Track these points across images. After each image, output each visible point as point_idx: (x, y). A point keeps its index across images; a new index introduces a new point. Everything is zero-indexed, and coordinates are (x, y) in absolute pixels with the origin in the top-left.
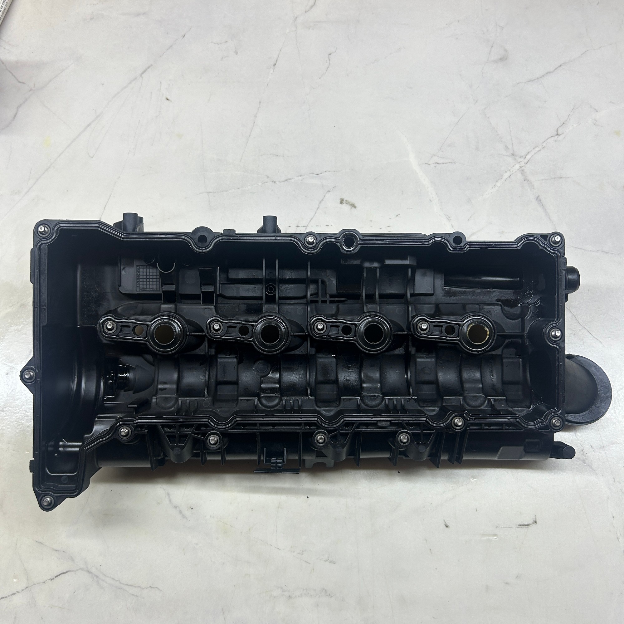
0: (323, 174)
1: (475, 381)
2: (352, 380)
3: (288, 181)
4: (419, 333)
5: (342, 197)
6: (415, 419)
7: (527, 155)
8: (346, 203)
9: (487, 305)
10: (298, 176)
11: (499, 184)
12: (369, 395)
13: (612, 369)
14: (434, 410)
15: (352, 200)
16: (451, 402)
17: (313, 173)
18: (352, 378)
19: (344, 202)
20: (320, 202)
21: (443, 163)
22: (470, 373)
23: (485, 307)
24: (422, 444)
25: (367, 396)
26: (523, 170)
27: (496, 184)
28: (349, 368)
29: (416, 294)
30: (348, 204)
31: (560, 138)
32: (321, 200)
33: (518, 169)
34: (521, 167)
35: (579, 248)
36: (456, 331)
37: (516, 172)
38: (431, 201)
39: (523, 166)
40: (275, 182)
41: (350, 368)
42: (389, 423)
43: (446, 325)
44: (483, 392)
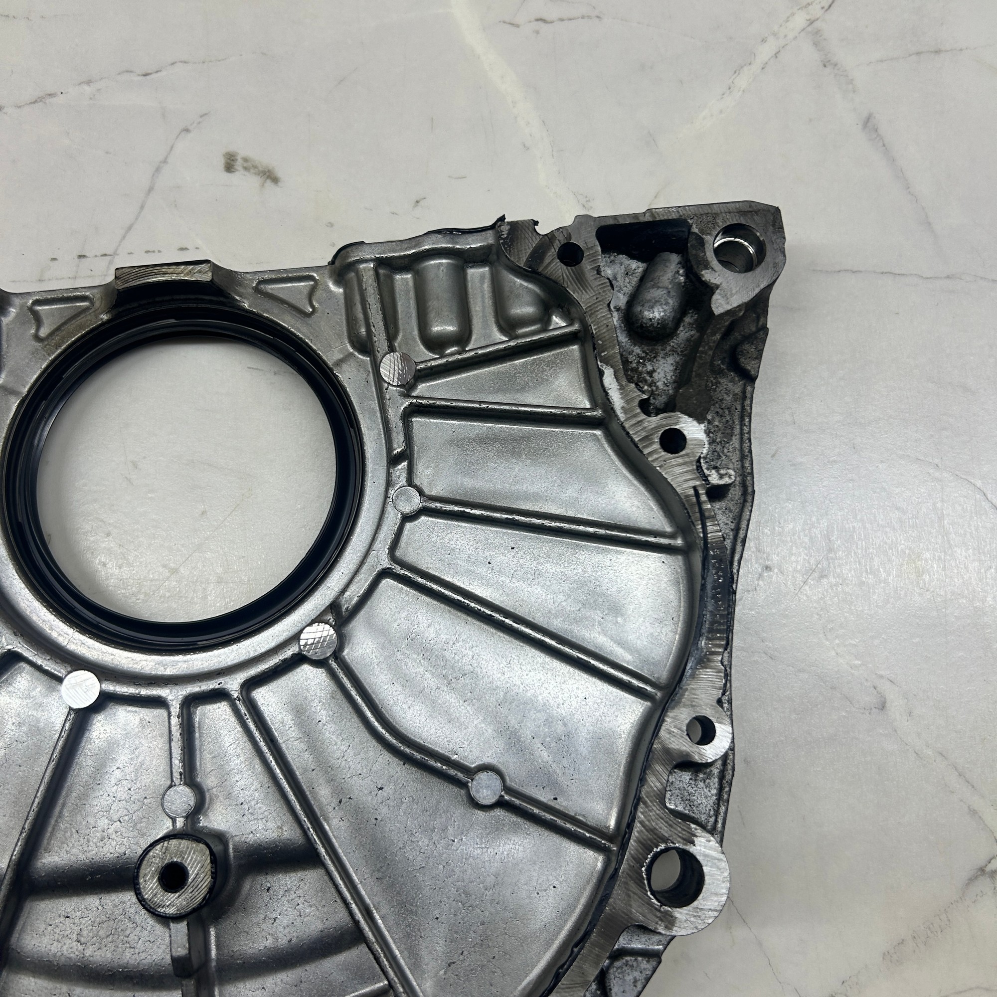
0: (163, 73)
3: (45, 103)
5: (232, 148)
8: (246, 168)
10: (79, 84)
11: (742, 81)
15: (264, 157)
17: (131, 72)
19: (239, 164)
20: (158, 170)
21: (562, 20)
26: (817, 32)
27: (733, 82)
30: (252, 171)
32: (161, 162)
33: (804, 29)
34: (811, 22)
37: (795, 38)
38: (526, 148)
39: (817, 20)
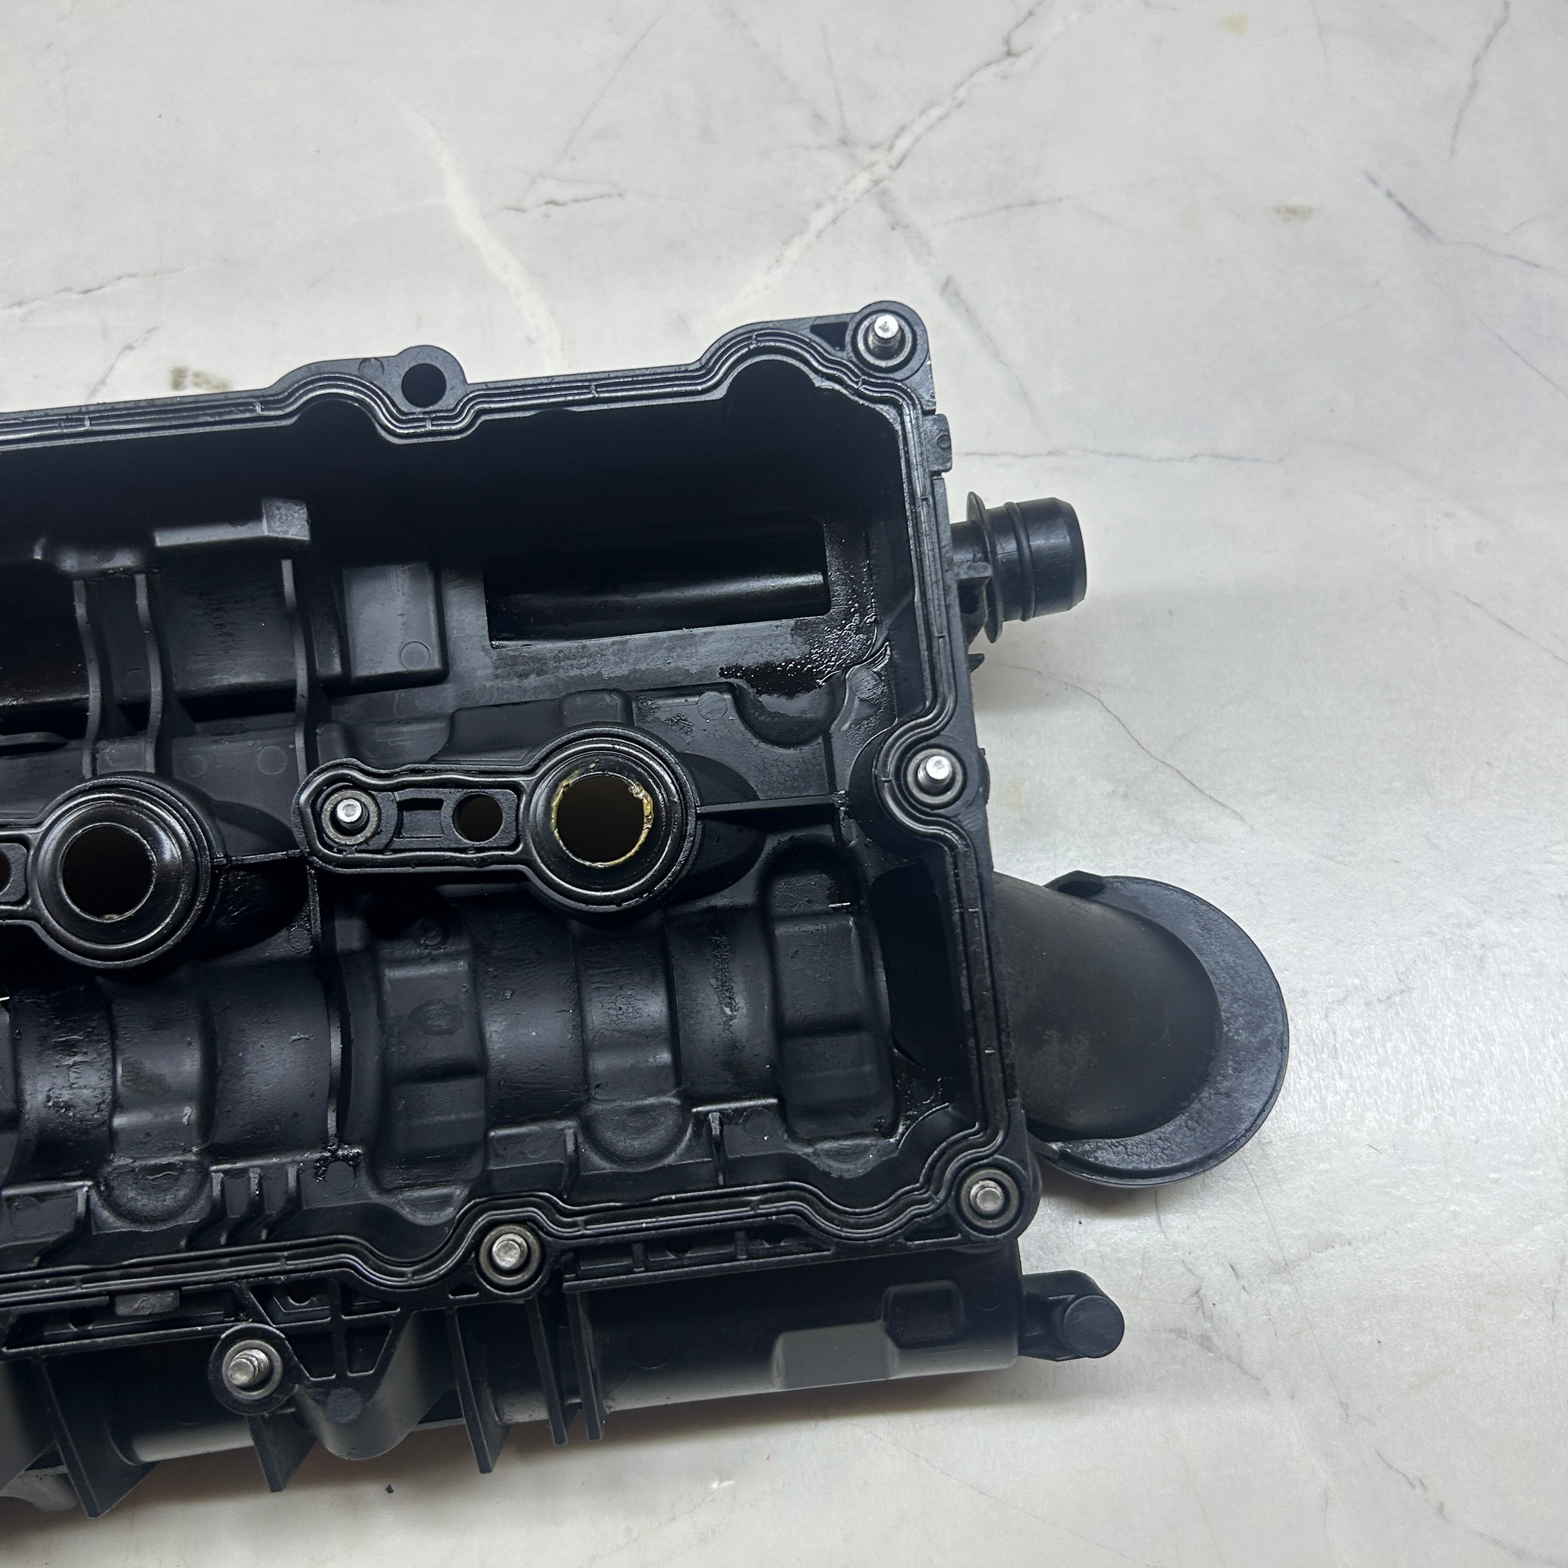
0: (107, 289)
1: (642, 1038)
2: (84, 1102)
4: (330, 848)
5: (181, 364)
6: (291, 1265)
7: (897, 136)
8: (197, 385)
9: (667, 693)
10: (10, 306)
11: (793, 252)
12: (144, 1163)
13: (1294, 920)
14: (445, 1201)
15: (217, 371)
16: (522, 1153)
17: (70, 289)
18: (85, 1091)
19: (189, 377)
21: (576, 201)
22: (619, 1005)
23: (660, 702)
24: (342, 1381)
25: (133, 1170)
26: (884, 193)
27: (782, 255)
28: (69, 1048)
29: (359, 679)
31: (1022, 63)
33: (867, 192)
34: (876, 182)
35: (1121, 455)
36: (507, 817)
37: (857, 201)
39: (883, 180)
41: (73, 1046)
42: (170, 1297)
43: (458, 794)
44: (678, 1084)
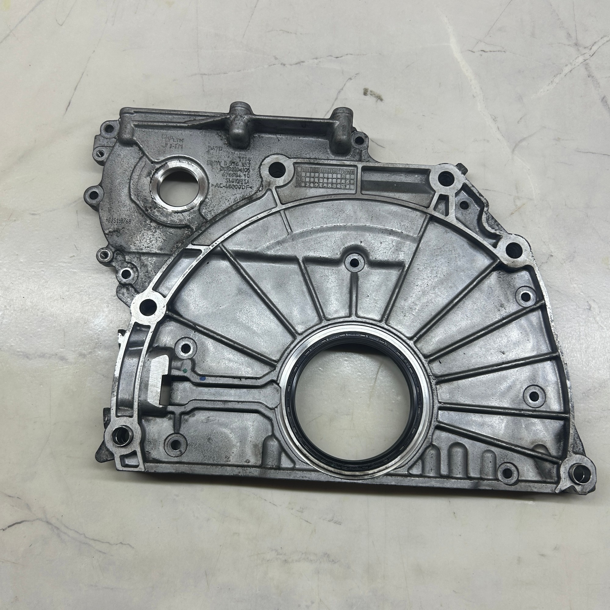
0: (343, 58)
3: (300, 65)
5: (366, 87)
7: (593, 46)
8: (371, 95)
11: (557, 80)
17: (332, 56)
19: (369, 93)
20: (339, 92)
21: (491, 51)
26: (587, 64)
27: (553, 80)
30: (373, 96)
32: (340, 89)
33: (582, 63)
34: (585, 60)
38: (474, 97)
40: (284, 65)
